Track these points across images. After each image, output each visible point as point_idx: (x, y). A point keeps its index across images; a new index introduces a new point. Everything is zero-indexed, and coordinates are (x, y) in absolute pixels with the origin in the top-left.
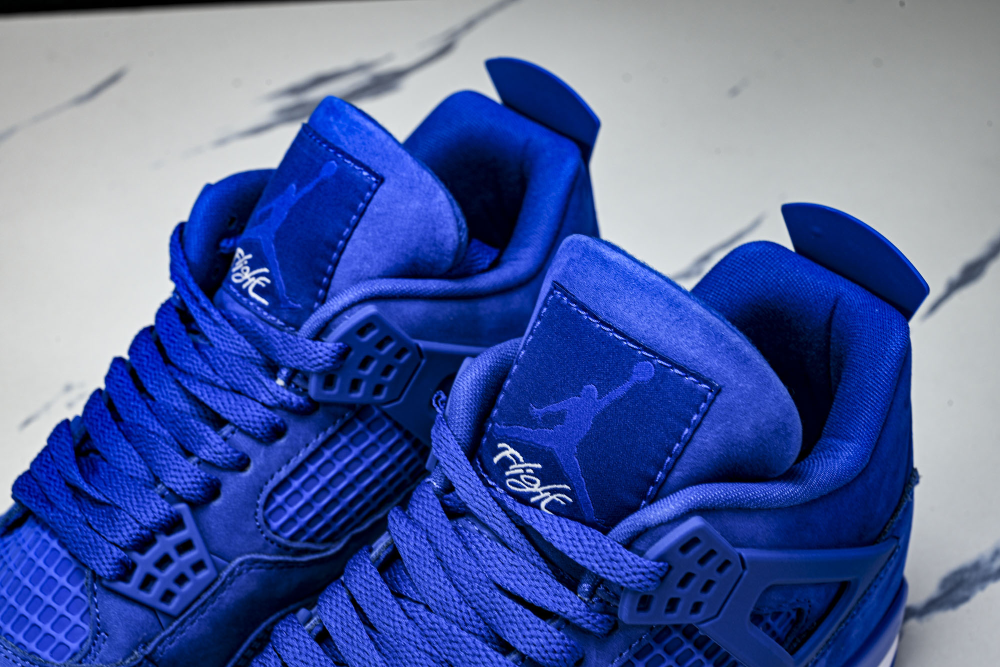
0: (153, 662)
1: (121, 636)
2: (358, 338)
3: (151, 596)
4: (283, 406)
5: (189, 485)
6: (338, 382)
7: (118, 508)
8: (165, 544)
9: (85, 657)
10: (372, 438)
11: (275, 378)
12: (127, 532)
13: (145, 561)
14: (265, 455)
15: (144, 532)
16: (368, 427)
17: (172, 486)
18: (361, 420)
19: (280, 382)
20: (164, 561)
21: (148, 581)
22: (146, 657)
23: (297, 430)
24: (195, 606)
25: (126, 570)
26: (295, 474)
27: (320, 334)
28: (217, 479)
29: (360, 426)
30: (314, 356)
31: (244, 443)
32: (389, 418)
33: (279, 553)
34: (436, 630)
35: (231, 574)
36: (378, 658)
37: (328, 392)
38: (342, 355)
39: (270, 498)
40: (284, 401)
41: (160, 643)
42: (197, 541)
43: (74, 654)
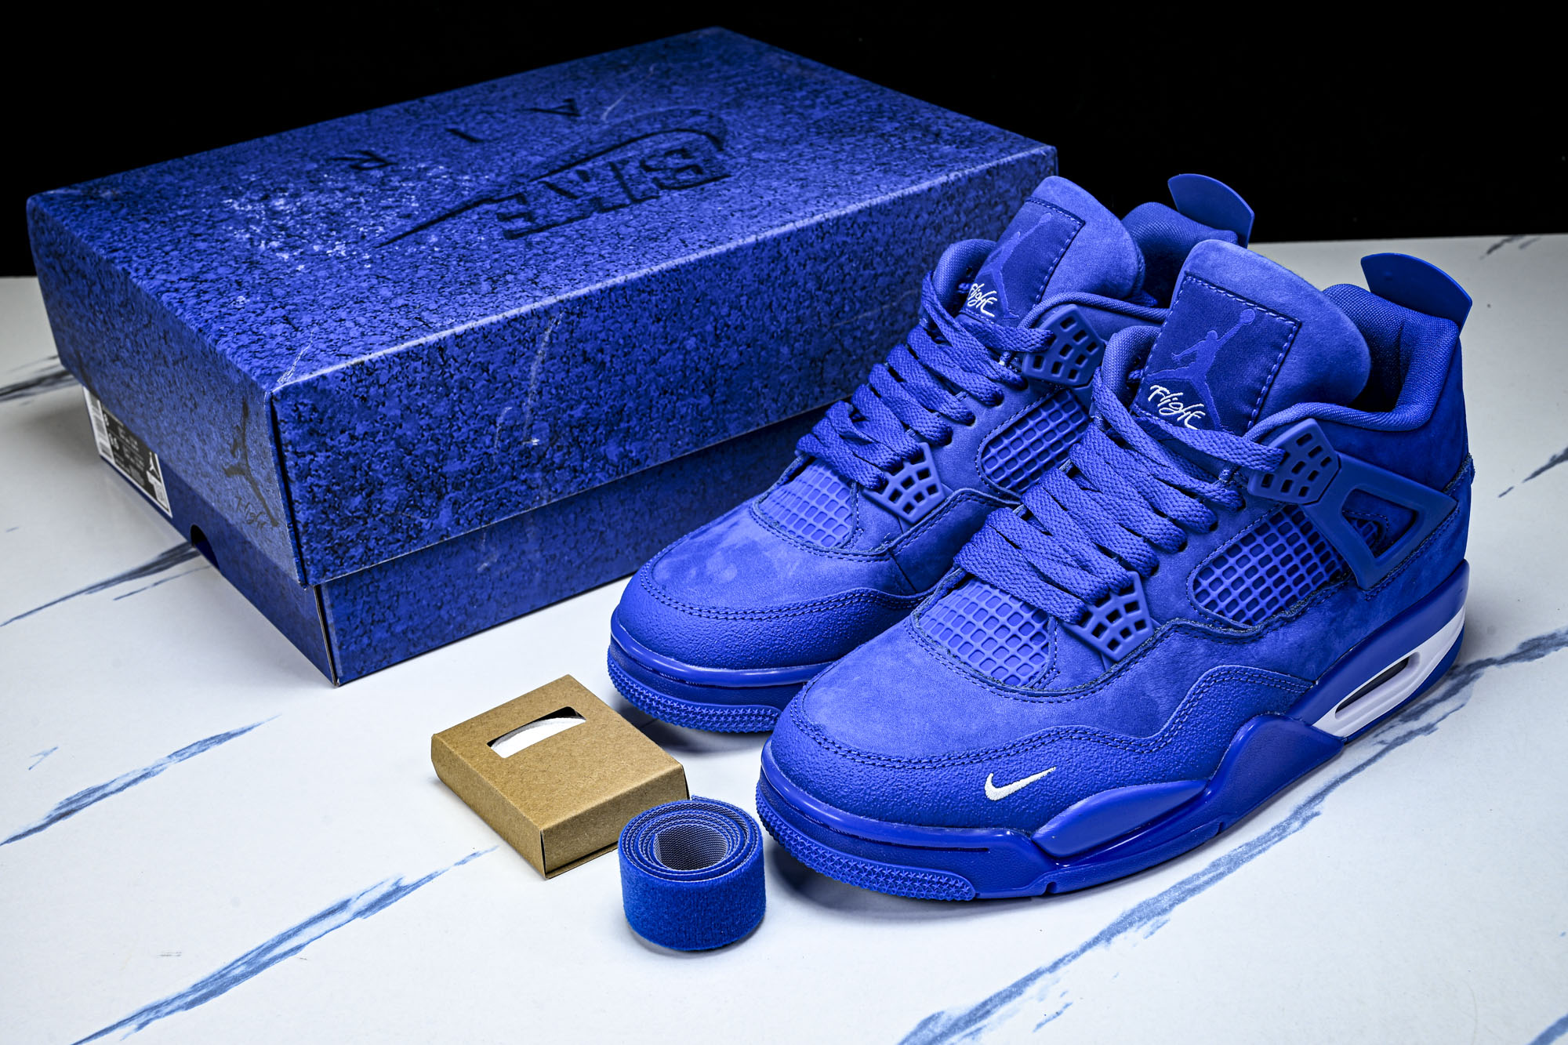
0: (893, 556)
1: (873, 531)
2: (1061, 328)
3: (898, 506)
4: (1002, 380)
5: (931, 428)
6: (1044, 363)
7: (877, 442)
8: (910, 470)
9: (846, 544)
10: (1065, 416)
11: (998, 361)
12: (884, 457)
13: (894, 481)
14: (986, 415)
15: (896, 458)
16: (1063, 407)
17: (919, 429)
18: (1058, 401)
19: (1002, 363)
20: (907, 483)
21: (895, 495)
22: (890, 550)
23: (1011, 399)
24: (926, 518)
25: (881, 485)
26: (1007, 433)
27: (1035, 323)
28: (950, 427)
29: (1057, 406)
30: (1029, 338)
31: (973, 405)
32: (1079, 403)
33: (989, 493)
34: (1111, 504)
35: (954, 499)
36: (1070, 520)
37: (1036, 370)
38: (1049, 340)
39: (986, 450)
40: (1004, 376)
41: (900, 542)
42: (933, 470)
43: (839, 543)
